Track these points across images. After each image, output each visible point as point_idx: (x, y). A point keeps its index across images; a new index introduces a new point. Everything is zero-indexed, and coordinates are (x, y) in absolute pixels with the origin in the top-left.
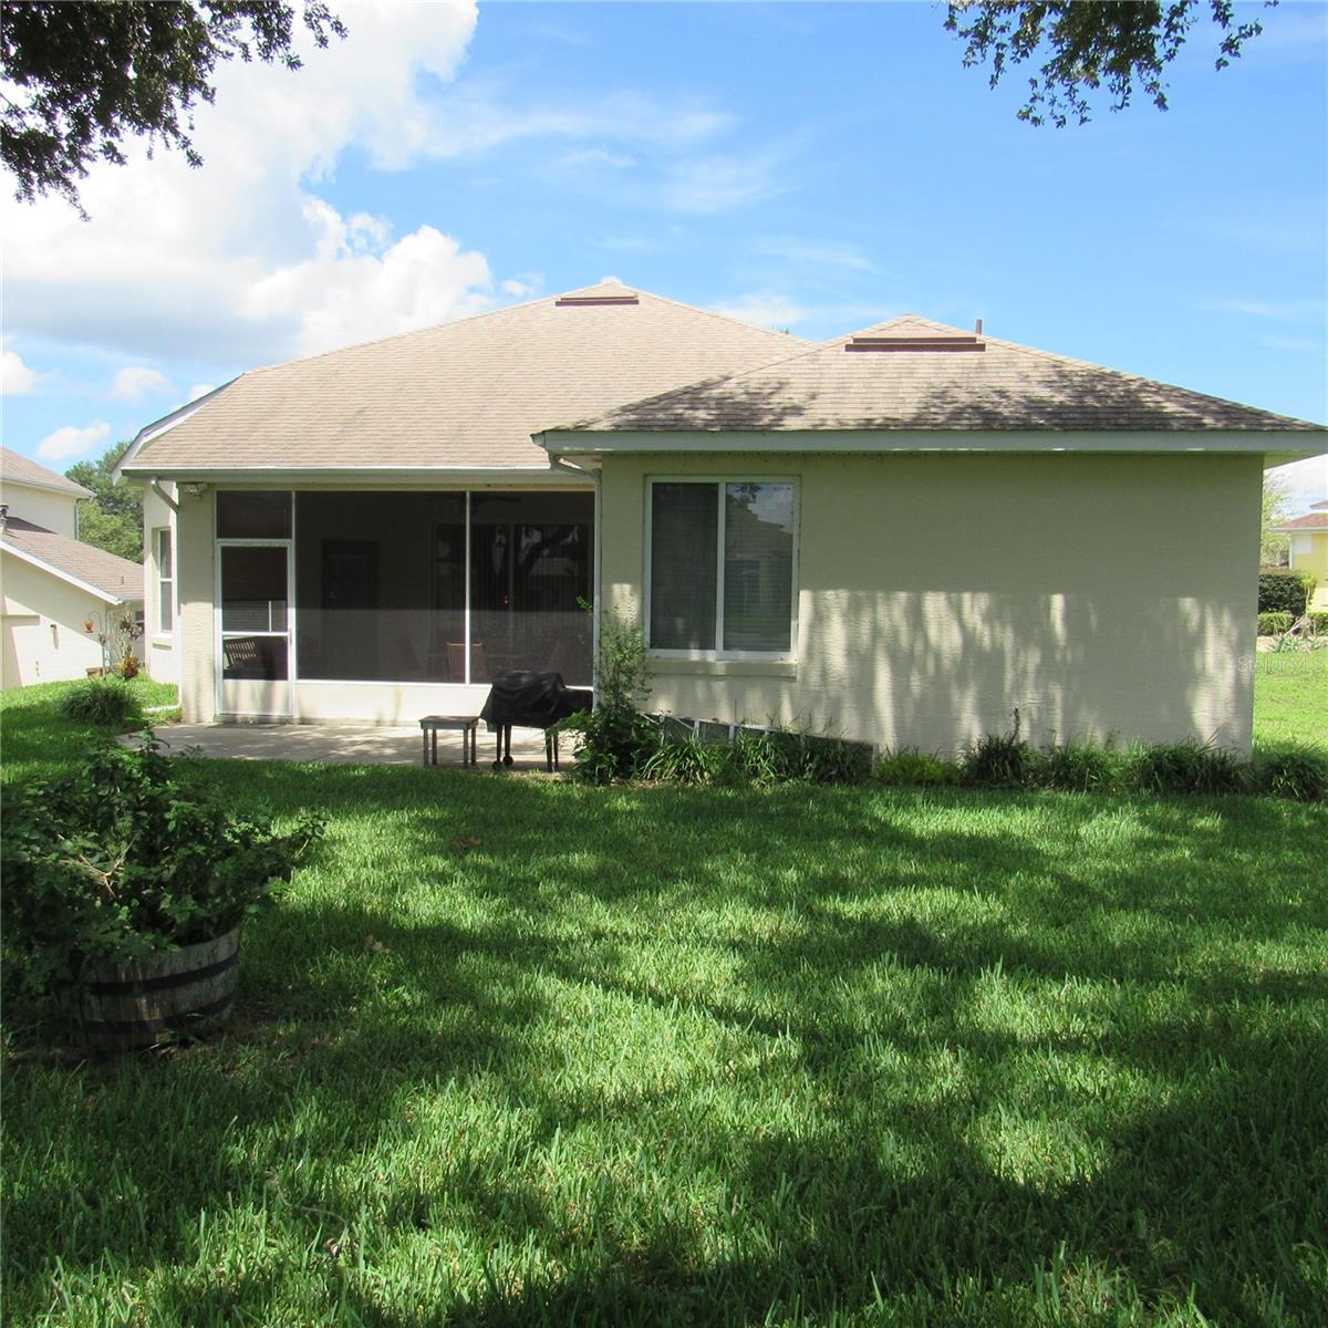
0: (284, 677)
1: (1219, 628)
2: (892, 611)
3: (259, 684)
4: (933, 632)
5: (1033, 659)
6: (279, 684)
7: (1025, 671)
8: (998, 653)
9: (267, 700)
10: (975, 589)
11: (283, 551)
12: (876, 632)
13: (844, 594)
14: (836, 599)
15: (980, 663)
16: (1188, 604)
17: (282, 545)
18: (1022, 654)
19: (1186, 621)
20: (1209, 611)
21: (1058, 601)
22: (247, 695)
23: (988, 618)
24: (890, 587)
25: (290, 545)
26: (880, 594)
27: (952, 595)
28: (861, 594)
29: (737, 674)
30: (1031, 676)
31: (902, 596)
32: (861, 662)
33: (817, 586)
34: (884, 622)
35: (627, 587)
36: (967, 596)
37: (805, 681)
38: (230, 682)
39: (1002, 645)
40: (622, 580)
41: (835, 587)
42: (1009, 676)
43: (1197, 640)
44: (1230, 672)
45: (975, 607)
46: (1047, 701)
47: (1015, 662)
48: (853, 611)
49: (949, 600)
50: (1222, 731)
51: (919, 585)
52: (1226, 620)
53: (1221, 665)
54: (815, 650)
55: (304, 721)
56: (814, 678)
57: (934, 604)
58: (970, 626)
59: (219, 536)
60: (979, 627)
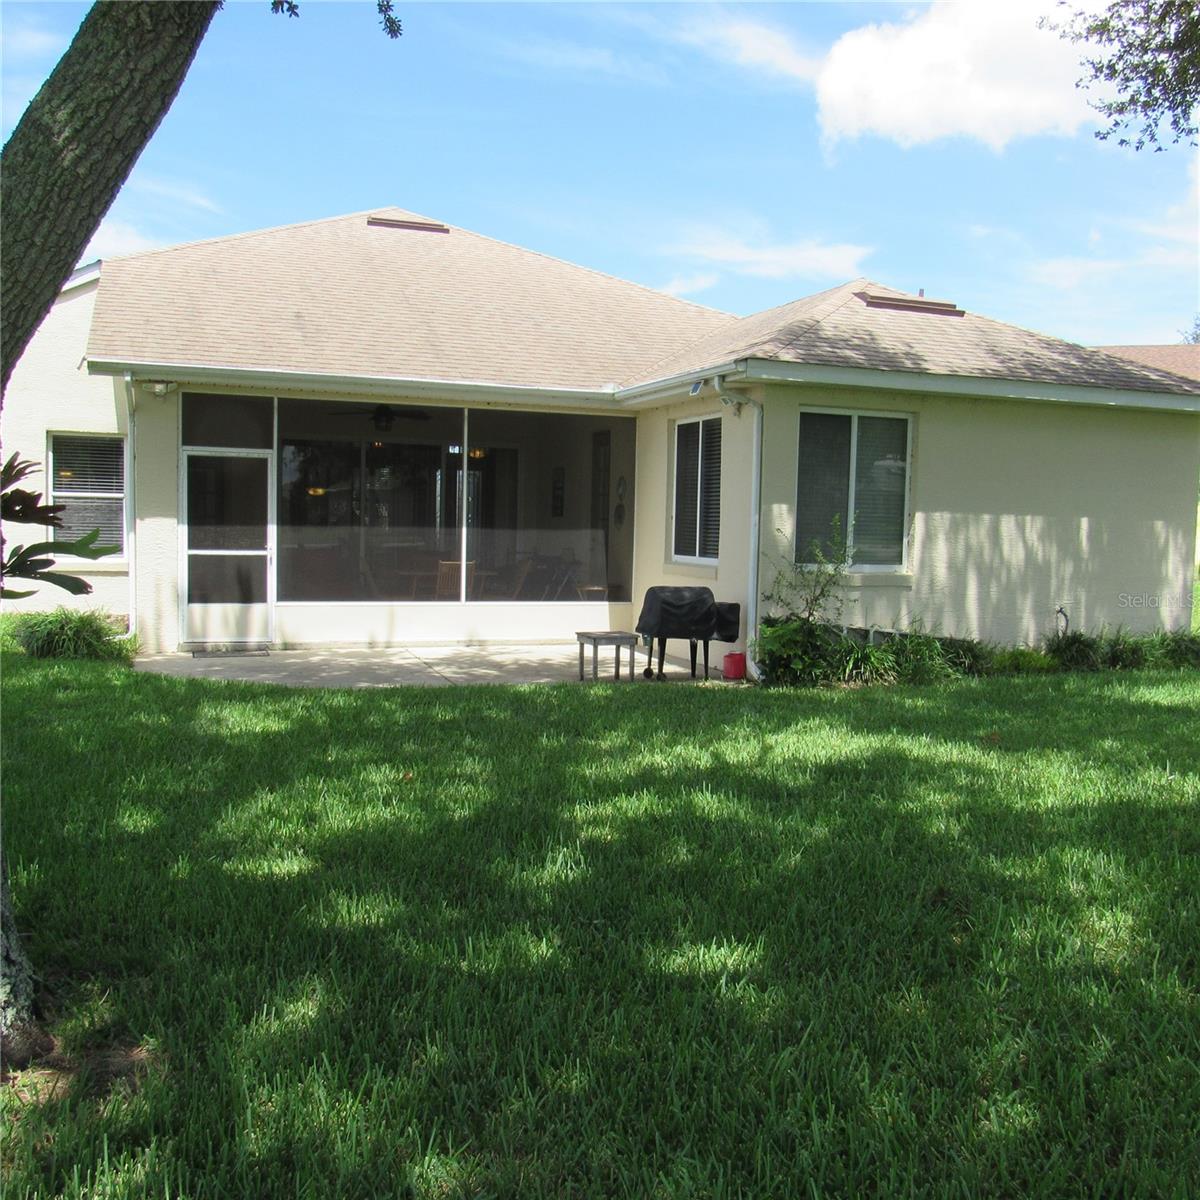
0: (263, 599)
1: (1176, 543)
2: (978, 532)
3: (232, 609)
4: (1006, 548)
5: (1068, 569)
6: (257, 609)
7: (1063, 579)
8: (1047, 562)
9: (243, 625)
10: (1034, 514)
11: (263, 462)
12: (968, 549)
13: (947, 516)
14: (941, 519)
15: (1036, 573)
16: (1159, 525)
17: (261, 456)
18: (1062, 565)
19: (1158, 538)
20: (1171, 530)
21: (1084, 522)
22: (218, 621)
23: (1042, 538)
24: (978, 511)
25: (271, 455)
26: (971, 516)
27: (1020, 517)
28: (958, 515)
29: (871, 585)
30: (1067, 582)
31: (986, 517)
32: (957, 573)
33: (928, 509)
34: (974, 541)
35: (784, 507)
36: (1028, 518)
37: (918, 591)
38: (197, 607)
39: (1049, 560)
40: (780, 501)
41: (942, 510)
42: (1054, 582)
43: (1163, 555)
44: (1181, 577)
45: (1034, 526)
46: (1076, 602)
47: (1058, 570)
48: (954, 530)
49: (1016, 520)
50: (1176, 620)
51: (997, 512)
52: (1180, 536)
53: (1177, 573)
54: (926, 564)
55: (287, 647)
56: (925, 589)
57: (1008, 524)
58: (1030, 543)
59: (186, 442)
60: (1036, 544)
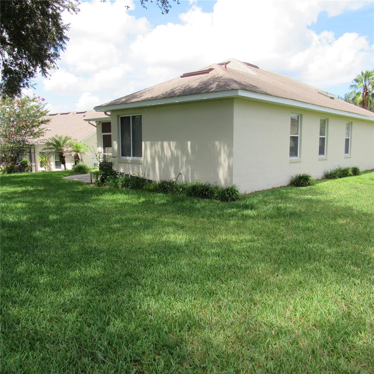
1: (224, 150)
2: (158, 147)
4: (165, 152)
5: (185, 159)
7: (183, 163)
8: (178, 157)
10: (173, 141)
12: (155, 152)
13: (149, 142)
14: (148, 143)
15: (175, 159)
16: (217, 143)
18: (182, 157)
19: (217, 148)
20: (222, 145)
21: (189, 143)
23: (176, 148)
24: (158, 141)
26: (156, 142)
27: (169, 142)
28: (153, 142)
29: (133, 163)
30: (184, 164)
31: (160, 143)
32: (153, 158)
33: (145, 141)
34: (157, 150)
35: (116, 142)
36: (171, 142)
37: (144, 165)
39: (178, 155)
40: (115, 141)
41: (148, 141)
42: (180, 163)
43: (219, 154)
44: (227, 163)
45: (173, 144)
46: (188, 171)
47: (181, 160)
48: (152, 145)
49: (168, 143)
50: (226, 180)
51: (163, 141)
52: (226, 147)
53: (225, 160)
54: (146, 157)
56: (145, 164)
57: (166, 144)
58: (172, 150)
59: (102, 132)
60: (174, 151)
